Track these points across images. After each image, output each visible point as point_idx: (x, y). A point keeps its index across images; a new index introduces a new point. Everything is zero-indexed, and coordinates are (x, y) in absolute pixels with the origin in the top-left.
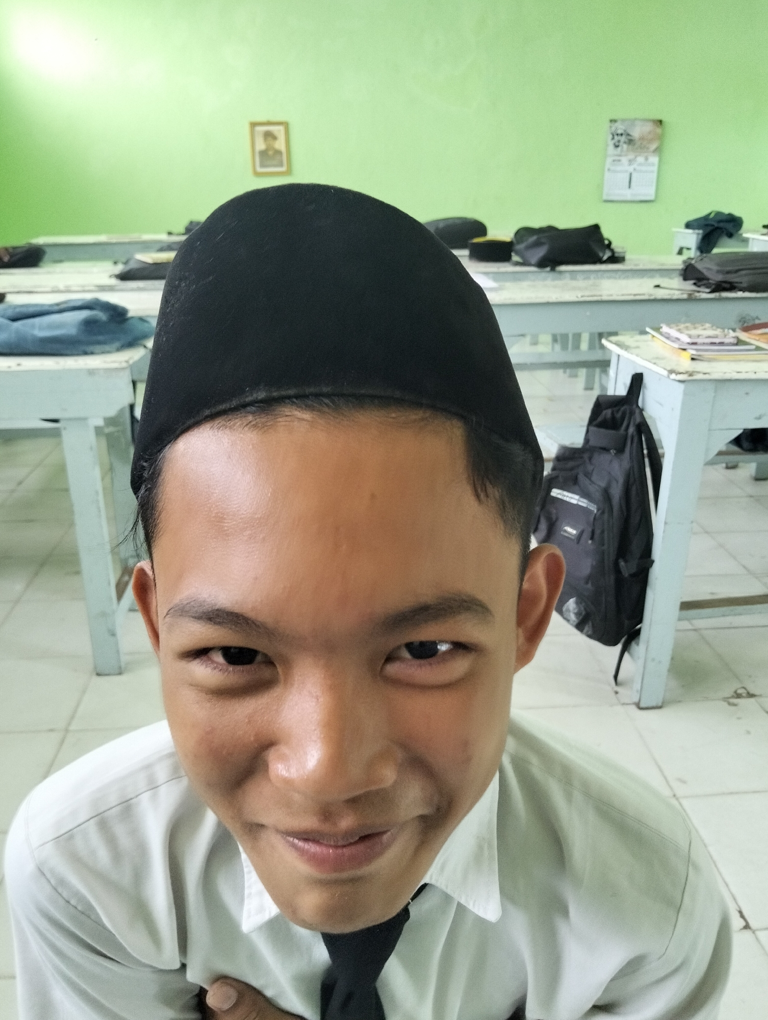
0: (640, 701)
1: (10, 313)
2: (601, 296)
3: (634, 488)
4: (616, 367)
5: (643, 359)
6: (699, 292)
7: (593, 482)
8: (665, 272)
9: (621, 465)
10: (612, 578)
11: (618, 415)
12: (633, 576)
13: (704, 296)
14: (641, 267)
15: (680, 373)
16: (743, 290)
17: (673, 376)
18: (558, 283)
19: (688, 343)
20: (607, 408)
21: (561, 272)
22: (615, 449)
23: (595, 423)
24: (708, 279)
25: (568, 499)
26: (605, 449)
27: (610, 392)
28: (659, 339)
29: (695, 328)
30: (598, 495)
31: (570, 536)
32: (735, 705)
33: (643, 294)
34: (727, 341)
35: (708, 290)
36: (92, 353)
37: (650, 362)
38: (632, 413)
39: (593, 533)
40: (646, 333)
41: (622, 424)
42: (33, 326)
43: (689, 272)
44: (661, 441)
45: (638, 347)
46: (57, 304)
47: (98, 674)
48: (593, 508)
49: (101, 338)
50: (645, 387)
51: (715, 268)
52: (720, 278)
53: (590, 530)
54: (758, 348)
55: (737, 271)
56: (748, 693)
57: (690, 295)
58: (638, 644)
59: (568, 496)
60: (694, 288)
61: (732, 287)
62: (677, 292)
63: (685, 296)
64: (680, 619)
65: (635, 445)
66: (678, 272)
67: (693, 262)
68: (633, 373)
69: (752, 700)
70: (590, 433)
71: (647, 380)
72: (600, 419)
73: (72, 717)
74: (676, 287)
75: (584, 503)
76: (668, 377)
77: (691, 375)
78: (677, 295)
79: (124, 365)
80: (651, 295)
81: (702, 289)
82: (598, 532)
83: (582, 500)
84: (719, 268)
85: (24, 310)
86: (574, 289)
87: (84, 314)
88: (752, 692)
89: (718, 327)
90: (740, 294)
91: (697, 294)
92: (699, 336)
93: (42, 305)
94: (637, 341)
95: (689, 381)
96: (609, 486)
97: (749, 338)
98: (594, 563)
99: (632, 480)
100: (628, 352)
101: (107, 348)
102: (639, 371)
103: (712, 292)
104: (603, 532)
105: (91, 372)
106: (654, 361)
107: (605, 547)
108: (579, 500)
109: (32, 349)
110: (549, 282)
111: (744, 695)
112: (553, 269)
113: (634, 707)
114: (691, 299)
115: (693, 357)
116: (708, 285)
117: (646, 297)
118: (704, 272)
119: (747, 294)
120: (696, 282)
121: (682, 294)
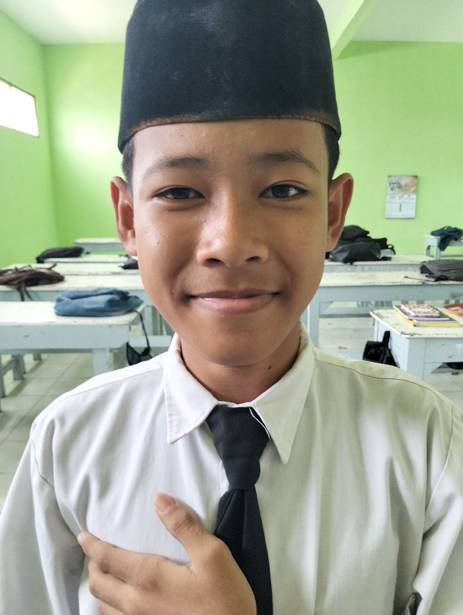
1: (72, 295)
2: (374, 283)
4: (377, 326)
5: (389, 325)
6: (428, 281)
8: (412, 266)
11: (379, 352)
13: (431, 283)
14: (400, 263)
15: (406, 334)
16: (453, 280)
17: (403, 335)
18: (353, 274)
19: (414, 317)
20: (372, 348)
21: (356, 265)
24: (433, 274)
27: (375, 340)
28: (399, 312)
29: (419, 307)
33: (398, 282)
34: (434, 315)
35: (433, 280)
36: (111, 316)
37: (392, 326)
38: (385, 352)
40: (393, 309)
41: (380, 356)
42: (83, 303)
43: (424, 269)
45: (387, 317)
46: (95, 291)
49: (116, 308)
50: (391, 338)
52: (439, 273)
54: (451, 320)
55: (449, 270)
57: (423, 282)
60: (426, 278)
61: (446, 279)
63: (420, 283)
66: (419, 268)
67: (425, 264)
68: (385, 330)
71: (392, 335)
74: (417, 277)
76: (401, 335)
78: (416, 282)
79: (127, 323)
80: (402, 282)
81: (430, 279)
84: (438, 269)
85: (79, 294)
86: (361, 278)
87: (109, 297)
89: (431, 306)
90: (451, 282)
91: (427, 283)
92: (419, 312)
94: (388, 313)
95: (412, 337)
97: (448, 312)
100: (382, 320)
101: (119, 313)
102: (388, 330)
103: (436, 281)
105: (110, 326)
106: (394, 326)
109: (82, 314)
110: (348, 274)
112: (351, 264)
114: (424, 284)
115: (415, 324)
116: (434, 277)
117: (399, 284)
118: (431, 270)
119: (455, 282)
120: (427, 274)
121: (419, 282)
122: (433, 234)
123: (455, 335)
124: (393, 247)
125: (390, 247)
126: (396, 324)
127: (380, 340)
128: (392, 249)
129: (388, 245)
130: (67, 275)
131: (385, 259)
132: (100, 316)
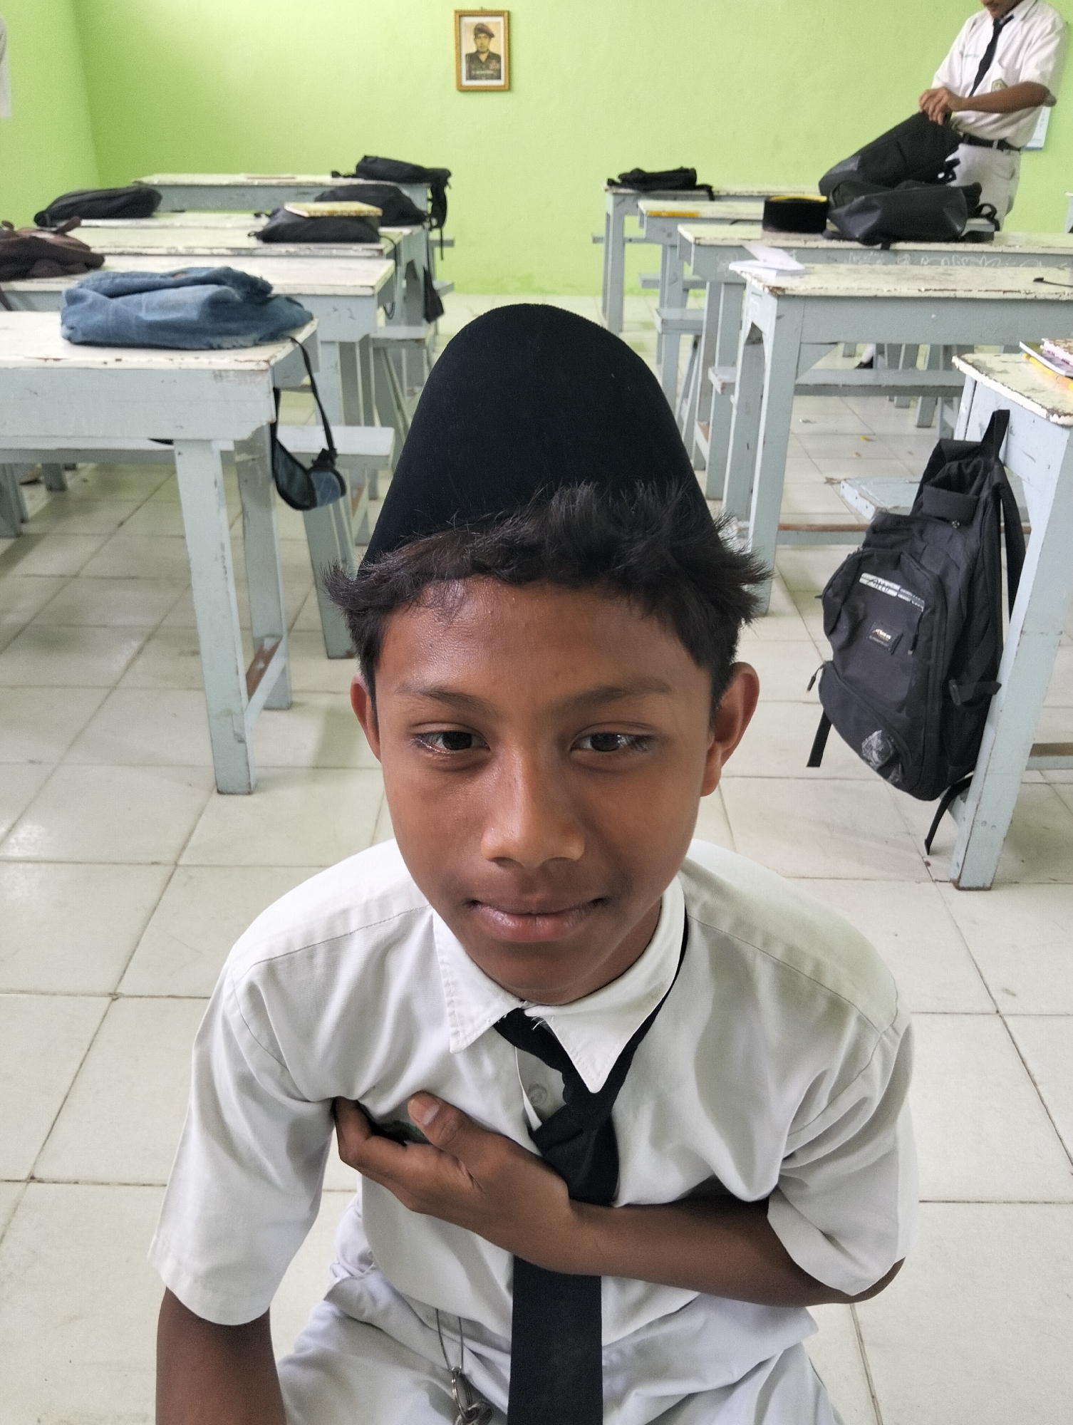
0: (960, 877)
1: (106, 284)
2: (955, 290)
3: (982, 579)
4: (970, 399)
5: (1012, 390)
7: (923, 567)
8: (1051, 258)
9: (965, 545)
10: (937, 706)
11: (968, 471)
12: (967, 704)
14: (1017, 249)
15: (1066, 415)
17: (1055, 418)
18: (892, 268)
20: (951, 460)
21: (896, 252)
22: (958, 521)
23: (932, 480)
25: (882, 589)
26: (945, 520)
27: (958, 436)
28: (1037, 361)
30: (928, 586)
31: (882, 643)
33: (1019, 291)
36: (220, 348)
37: (1023, 395)
38: (988, 469)
39: (916, 640)
40: (1017, 350)
41: (971, 485)
42: (139, 305)
44: (1026, 510)
45: (1005, 372)
46: (173, 275)
47: (220, 792)
48: (920, 604)
49: (232, 326)
50: (1011, 432)
53: (912, 635)
58: (964, 800)
59: (884, 585)
64: (1028, 769)
65: (988, 517)
68: (996, 409)
70: (924, 494)
71: (1014, 420)
72: (938, 476)
73: (184, 848)
74: (1067, 281)
75: (906, 596)
76: (1048, 418)
79: (264, 366)
80: (1029, 293)
82: (923, 640)
83: (904, 591)
85: (127, 281)
86: (915, 278)
87: (211, 290)
93: (153, 275)
94: (1004, 362)
96: (945, 572)
98: (914, 683)
99: (979, 567)
100: (990, 379)
101: (240, 340)
102: (1004, 407)
104: (931, 639)
105: (219, 375)
106: (1026, 394)
107: (932, 661)
108: (899, 592)
109: (137, 340)
110: (878, 266)
112: (886, 247)
113: (951, 885)
117: (1022, 296)
126: (1034, 390)
127: (976, 435)
130: (110, 254)
131: (976, 237)
132: (187, 346)
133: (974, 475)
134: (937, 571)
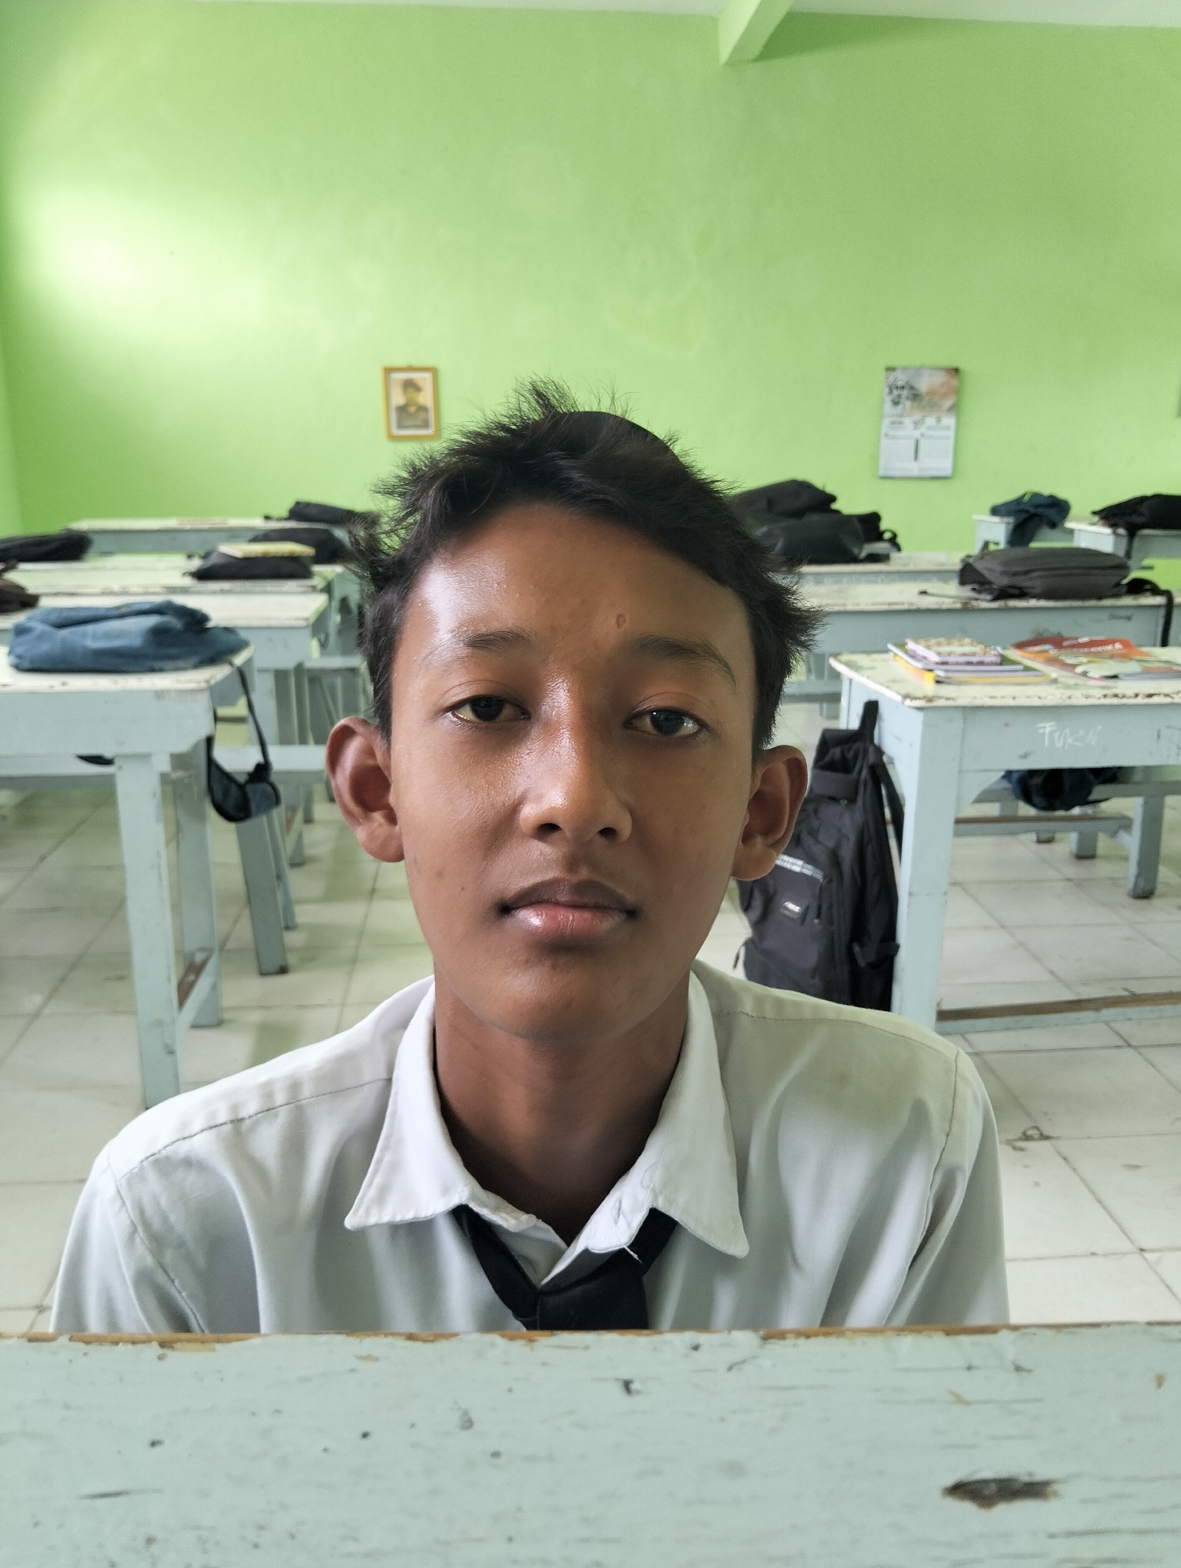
1: (53, 618)
4: (848, 694)
5: (875, 682)
6: (977, 599)
7: (818, 842)
8: (941, 574)
9: (852, 819)
10: (845, 969)
11: (850, 755)
12: (872, 966)
13: (984, 605)
14: (912, 567)
15: (918, 699)
16: (1038, 597)
17: (908, 702)
19: (937, 663)
20: (836, 746)
22: (845, 798)
23: (818, 764)
24: (990, 583)
25: (788, 866)
26: (834, 799)
27: (841, 725)
28: (901, 658)
29: (949, 644)
30: (823, 858)
31: (792, 915)
32: (1021, 1149)
33: (903, 604)
34: (987, 659)
35: (989, 597)
36: (161, 670)
37: (882, 684)
38: (867, 751)
39: (819, 907)
40: (887, 651)
41: (855, 763)
42: (84, 635)
43: (968, 574)
45: (873, 668)
46: (118, 608)
48: (819, 875)
49: (173, 651)
50: (880, 717)
51: (999, 568)
52: (1004, 581)
53: (815, 905)
54: (1027, 669)
55: (1027, 572)
56: (1042, 1134)
57: (965, 604)
59: (788, 862)
60: (973, 595)
61: (1022, 594)
62: (947, 600)
63: (958, 606)
65: (870, 794)
66: (955, 574)
67: (971, 561)
68: (865, 699)
69: (1046, 1143)
71: (883, 709)
72: (827, 759)
74: (951, 592)
75: (808, 870)
76: (903, 703)
77: (930, 700)
78: (947, 603)
79: (203, 685)
80: (912, 604)
81: (982, 596)
82: (825, 906)
83: (807, 866)
84: (1002, 569)
85: (73, 615)
87: (152, 620)
88: (1046, 1132)
89: (980, 643)
90: (1033, 603)
91: (975, 603)
92: (949, 654)
93: (98, 609)
94: (872, 661)
95: (929, 707)
96: (838, 845)
97: (1023, 657)
98: (822, 949)
99: (866, 838)
100: (862, 675)
101: (181, 664)
102: (873, 698)
103: (995, 599)
104: (831, 907)
105: (160, 695)
106: (889, 686)
107: (836, 927)
109: (82, 665)
111: (1036, 1136)
114: (966, 608)
115: (940, 679)
116: (990, 591)
117: (906, 607)
118: (986, 573)
119: (1043, 603)
120: (976, 586)
121: (954, 602)
122: (995, 511)
123: (1037, 699)
124: (895, 536)
125: (887, 536)
126: (894, 681)
127: (855, 723)
128: (893, 541)
129: (884, 531)
130: (45, 594)
132: (131, 669)
133: (855, 758)
134: (831, 844)
